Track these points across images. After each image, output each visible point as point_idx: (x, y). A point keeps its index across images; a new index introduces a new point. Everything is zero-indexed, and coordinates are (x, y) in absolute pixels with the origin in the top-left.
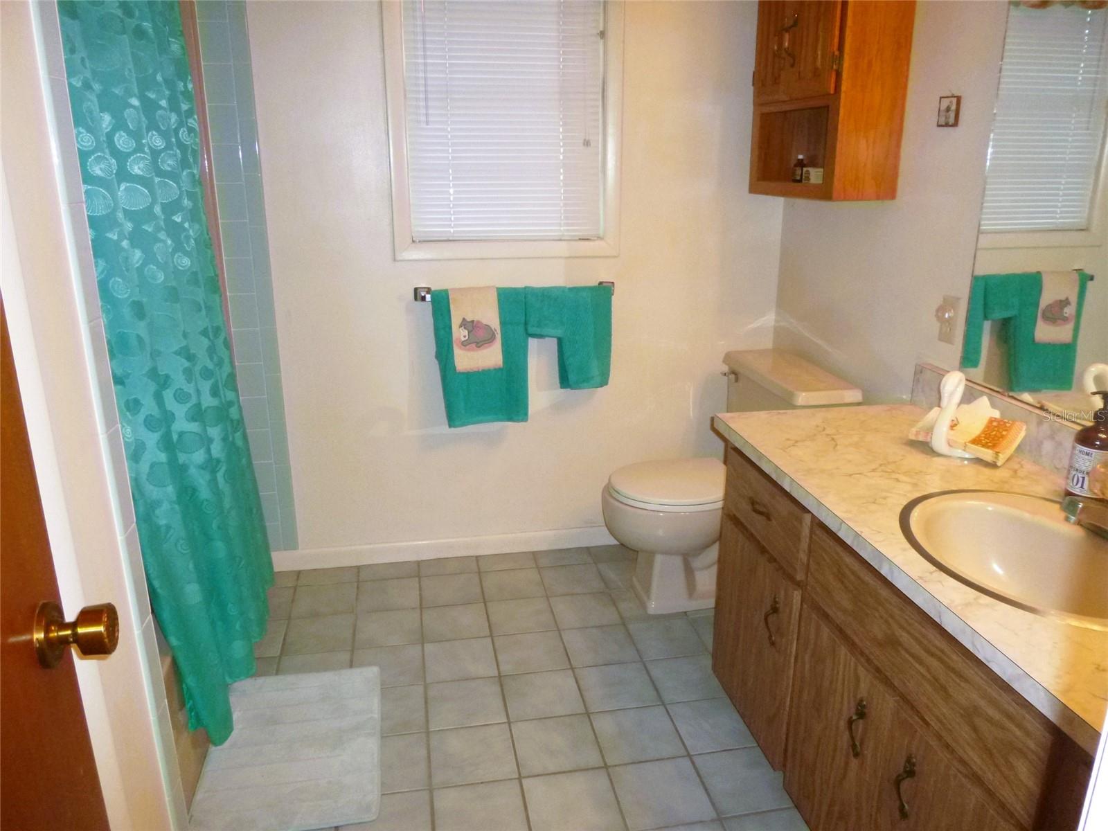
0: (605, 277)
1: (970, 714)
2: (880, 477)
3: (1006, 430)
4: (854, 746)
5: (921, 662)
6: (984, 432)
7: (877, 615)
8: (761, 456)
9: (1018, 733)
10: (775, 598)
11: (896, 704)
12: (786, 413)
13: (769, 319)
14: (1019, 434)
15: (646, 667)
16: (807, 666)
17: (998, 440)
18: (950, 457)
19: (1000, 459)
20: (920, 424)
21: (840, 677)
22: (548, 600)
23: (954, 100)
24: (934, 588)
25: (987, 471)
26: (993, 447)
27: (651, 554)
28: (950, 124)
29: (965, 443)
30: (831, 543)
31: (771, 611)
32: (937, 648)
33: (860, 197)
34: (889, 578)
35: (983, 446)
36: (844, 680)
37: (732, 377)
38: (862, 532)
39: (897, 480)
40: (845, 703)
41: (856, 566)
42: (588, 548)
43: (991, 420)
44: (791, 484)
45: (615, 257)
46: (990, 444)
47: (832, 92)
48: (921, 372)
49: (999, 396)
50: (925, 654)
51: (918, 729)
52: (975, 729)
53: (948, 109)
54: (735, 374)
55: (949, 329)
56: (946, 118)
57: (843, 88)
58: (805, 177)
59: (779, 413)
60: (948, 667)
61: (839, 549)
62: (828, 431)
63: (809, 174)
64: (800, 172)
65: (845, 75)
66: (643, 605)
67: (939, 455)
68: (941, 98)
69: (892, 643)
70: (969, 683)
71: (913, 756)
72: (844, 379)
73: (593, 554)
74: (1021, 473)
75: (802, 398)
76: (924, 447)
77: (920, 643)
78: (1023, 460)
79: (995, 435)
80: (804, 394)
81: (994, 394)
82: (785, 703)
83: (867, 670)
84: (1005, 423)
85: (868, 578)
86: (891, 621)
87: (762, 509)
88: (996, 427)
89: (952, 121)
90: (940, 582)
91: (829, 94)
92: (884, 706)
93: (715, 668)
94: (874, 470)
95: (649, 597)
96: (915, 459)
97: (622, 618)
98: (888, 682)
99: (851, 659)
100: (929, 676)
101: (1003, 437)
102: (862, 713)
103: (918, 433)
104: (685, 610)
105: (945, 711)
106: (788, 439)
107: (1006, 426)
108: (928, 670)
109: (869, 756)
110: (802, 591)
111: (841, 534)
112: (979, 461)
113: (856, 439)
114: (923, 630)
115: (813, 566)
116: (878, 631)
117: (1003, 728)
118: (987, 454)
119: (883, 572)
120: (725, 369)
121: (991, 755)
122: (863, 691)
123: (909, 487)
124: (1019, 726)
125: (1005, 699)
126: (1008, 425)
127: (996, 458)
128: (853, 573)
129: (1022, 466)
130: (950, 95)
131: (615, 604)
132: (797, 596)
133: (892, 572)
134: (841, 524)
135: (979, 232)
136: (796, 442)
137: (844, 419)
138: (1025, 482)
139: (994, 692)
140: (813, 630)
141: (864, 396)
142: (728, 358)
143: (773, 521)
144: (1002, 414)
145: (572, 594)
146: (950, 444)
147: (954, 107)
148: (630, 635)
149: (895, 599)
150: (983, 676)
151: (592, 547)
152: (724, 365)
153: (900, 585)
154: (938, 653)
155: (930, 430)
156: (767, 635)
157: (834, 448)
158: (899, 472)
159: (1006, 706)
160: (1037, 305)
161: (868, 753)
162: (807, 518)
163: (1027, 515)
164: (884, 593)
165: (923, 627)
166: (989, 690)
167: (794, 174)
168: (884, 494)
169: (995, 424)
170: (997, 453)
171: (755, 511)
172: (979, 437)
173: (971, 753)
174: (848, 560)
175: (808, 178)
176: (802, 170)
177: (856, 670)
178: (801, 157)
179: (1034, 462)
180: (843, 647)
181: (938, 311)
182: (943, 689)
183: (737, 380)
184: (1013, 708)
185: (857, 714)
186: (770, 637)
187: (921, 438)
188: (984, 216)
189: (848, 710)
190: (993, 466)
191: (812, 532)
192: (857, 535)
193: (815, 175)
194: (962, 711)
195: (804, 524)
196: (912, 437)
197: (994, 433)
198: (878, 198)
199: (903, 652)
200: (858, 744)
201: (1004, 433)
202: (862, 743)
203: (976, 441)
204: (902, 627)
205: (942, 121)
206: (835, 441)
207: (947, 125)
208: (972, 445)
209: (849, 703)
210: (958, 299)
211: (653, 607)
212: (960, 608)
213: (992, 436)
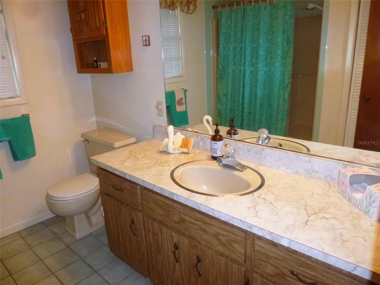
0: (24, 112)
1: (216, 236)
2: (158, 166)
3: (189, 141)
4: (176, 259)
5: (195, 224)
6: (182, 143)
7: (174, 213)
8: (114, 169)
9: (233, 236)
10: (132, 218)
11: (189, 241)
12: (115, 151)
13: (94, 119)
14: (192, 141)
15: (83, 260)
16: (151, 238)
17: (187, 145)
18: (175, 153)
19: (190, 151)
20: (163, 145)
21: (165, 238)
22: (32, 250)
23: (147, 37)
24: (193, 199)
25: (187, 155)
26: (187, 147)
27: (72, 217)
28: (147, 45)
29: (178, 148)
30: (151, 193)
31: (132, 224)
32: (199, 218)
33: (122, 71)
34: (177, 200)
35: (184, 148)
36: (167, 239)
37: (86, 142)
38: (163, 187)
39: (164, 166)
40: (169, 246)
41: (162, 199)
42: (42, 222)
43: (183, 139)
44: (130, 177)
45: (27, 104)
46: (185, 147)
47: (105, 35)
48: (155, 128)
49: (182, 131)
50: (195, 221)
51: (199, 246)
52: (219, 240)
53: (146, 40)
54: (87, 141)
55: (161, 112)
56: (146, 43)
57: (109, 33)
58: (99, 66)
59: (113, 152)
60: (205, 223)
61: (154, 195)
62: (133, 154)
63: (100, 65)
64: (96, 64)
65: (109, 29)
66: (74, 237)
67: (171, 154)
68: (142, 36)
69: (183, 221)
70: (213, 226)
71: (199, 255)
72: (126, 135)
73: (45, 224)
74: (197, 154)
75: (117, 145)
76: (165, 152)
77: (193, 218)
78: (195, 149)
79: (186, 143)
80: (117, 143)
81: (181, 130)
82: (145, 253)
83: (175, 233)
84: (187, 139)
85: (168, 202)
86: (180, 214)
87: (119, 188)
88: (185, 141)
89: (148, 44)
90: (194, 196)
91: (104, 36)
92: (184, 243)
93: (111, 251)
94: (155, 164)
95: (75, 232)
96: (165, 157)
97: (66, 245)
98: (184, 235)
99: (168, 231)
100: (198, 228)
101: (188, 143)
102: (176, 247)
103: (163, 148)
104: (90, 233)
105: (207, 237)
106: (121, 161)
107: (188, 140)
108: (198, 226)
109: (183, 261)
110: (142, 213)
111: (155, 190)
112: (183, 153)
113: (143, 155)
114: (193, 214)
115: (145, 203)
116: (176, 218)
117: (228, 236)
118: (186, 150)
119: (174, 199)
120: (82, 139)
121: (226, 246)
122: (175, 240)
123: (168, 167)
124: (233, 234)
125: (227, 227)
126: (189, 139)
127: (189, 151)
128: (162, 202)
129: (195, 151)
130: (145, 35)
131: (62, 241)
132: (141, 215)
133: (177, 197)
134: (154, 186)
135: (164, 79)
136: (125, 161)
137: (136, 149)
138: (199, 156)
139: (222, 226)
140: (150, 225)
141: (137, 139)
142: (82, 135)
143: (124, 191)
144: (185, 136)
145: (42, 243)
146: (174, 150)
147: (148, 39)
148: (72, 251)
149: (180, 207)
150: (217, 222)
151: (44, 221)
152: (82, 138)
153: (182, 201)
154: (200, 219)
155: (167, 146)
156: (132, 232)
157: (138, 160)
158: (163, 163)
159: (228, 229)
160: (175, 100)
161: (182, 260)
162: (138, 187)
163: (205, 166)
164: (176, 205)
165: (193, 213)
166: (220, 226)
167: (94, 65)
168: (162, 172)
169: (185, 140)
170: (189, 149)
171: (116, 189)
172: (181, 145)
173: (219, 247)
174: (159, 198)
175: (100, 66)
176: (97, 64)
177: (171, 234)
178: (95, 59)
179: (198, 149)
180: (164, 228)
181: (156, 107)
182: (204, 230)
183: (88, 143)
184: (230, 229)
185: (175, 248)
186: (133, 232)
187: (164, 150)
188: (165, 74)
189: (171, 248)
190: (188, 153)
191: (141, 192)
192: (162, 189)
193: (103, 65)
194: (213, 236)
195: (138, 189)
196: (161, 150)
197: (185, 143)
198: (128, 71)
199: (187, 223)
200: (177, 258)
201: (188, 142)
202: (179, 258)
203: (181, 147)
204: (184, 214)
205: (145, 44)
206: (137, 157)
207: (146, 45)
208: (181, 148)
209: (171, 245)
210: (162, 102)
211: (78, 236)
212: (204, 203)
213: (185, 144)
